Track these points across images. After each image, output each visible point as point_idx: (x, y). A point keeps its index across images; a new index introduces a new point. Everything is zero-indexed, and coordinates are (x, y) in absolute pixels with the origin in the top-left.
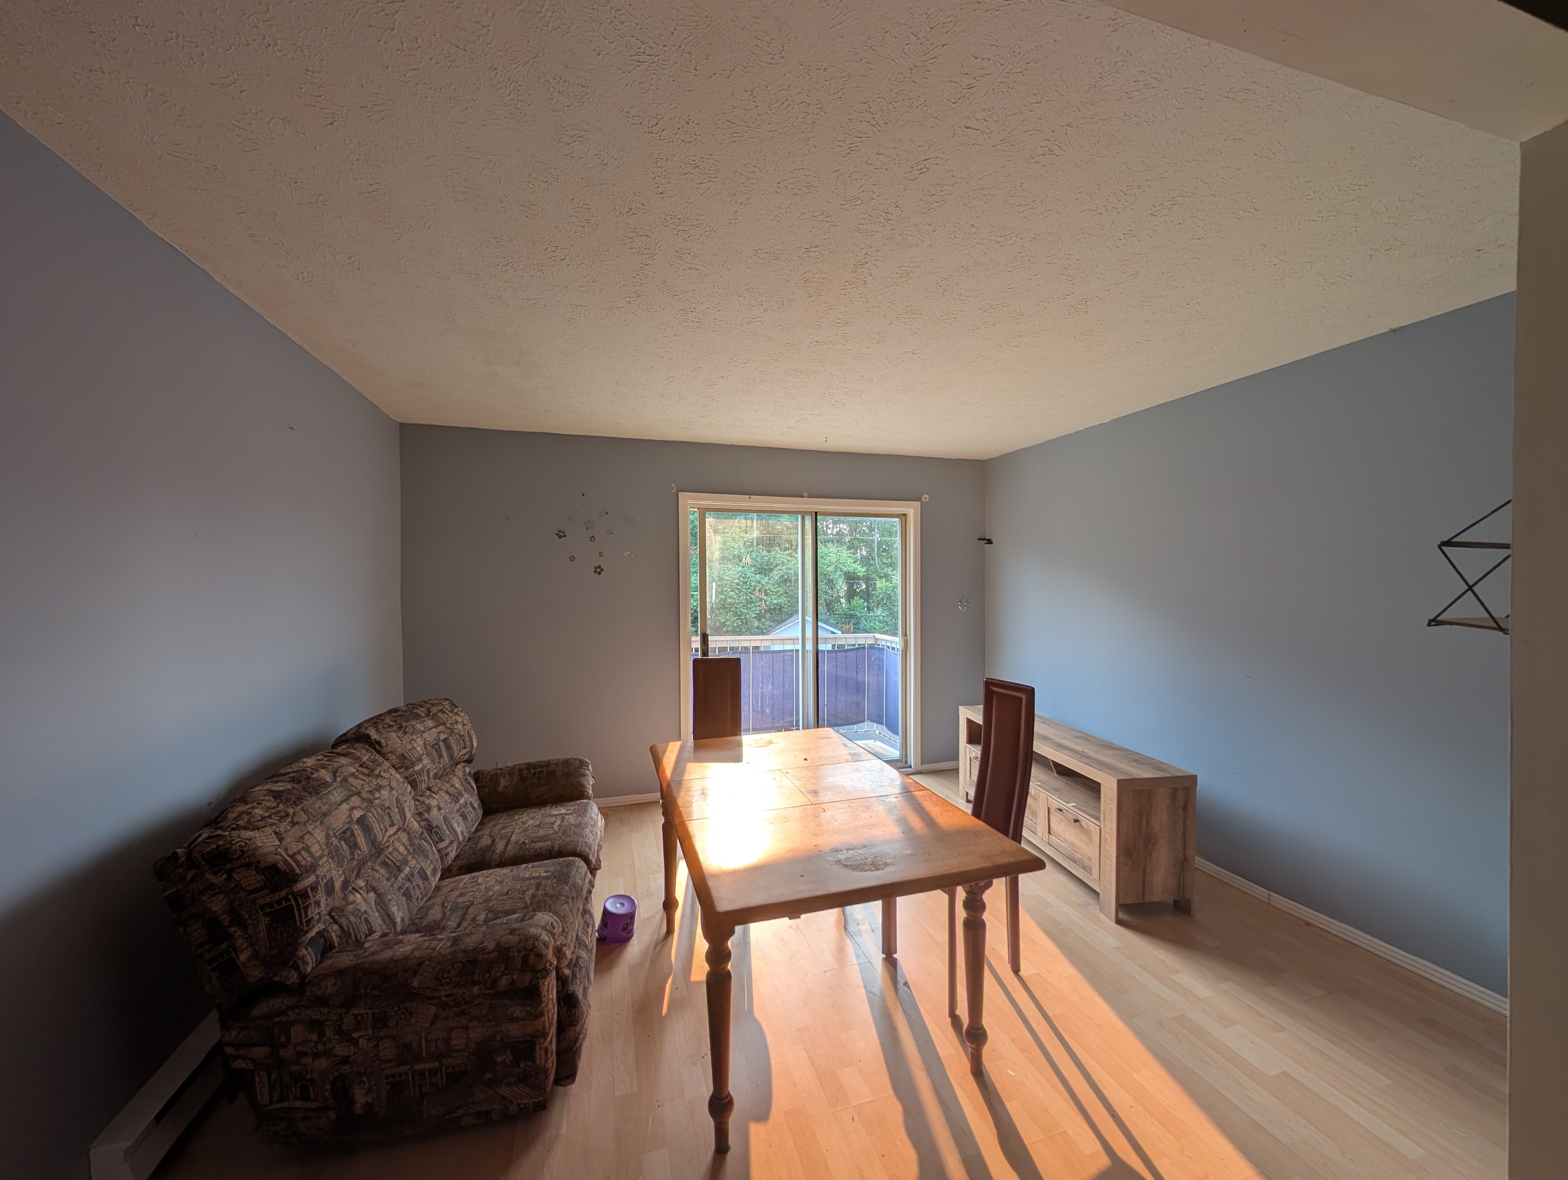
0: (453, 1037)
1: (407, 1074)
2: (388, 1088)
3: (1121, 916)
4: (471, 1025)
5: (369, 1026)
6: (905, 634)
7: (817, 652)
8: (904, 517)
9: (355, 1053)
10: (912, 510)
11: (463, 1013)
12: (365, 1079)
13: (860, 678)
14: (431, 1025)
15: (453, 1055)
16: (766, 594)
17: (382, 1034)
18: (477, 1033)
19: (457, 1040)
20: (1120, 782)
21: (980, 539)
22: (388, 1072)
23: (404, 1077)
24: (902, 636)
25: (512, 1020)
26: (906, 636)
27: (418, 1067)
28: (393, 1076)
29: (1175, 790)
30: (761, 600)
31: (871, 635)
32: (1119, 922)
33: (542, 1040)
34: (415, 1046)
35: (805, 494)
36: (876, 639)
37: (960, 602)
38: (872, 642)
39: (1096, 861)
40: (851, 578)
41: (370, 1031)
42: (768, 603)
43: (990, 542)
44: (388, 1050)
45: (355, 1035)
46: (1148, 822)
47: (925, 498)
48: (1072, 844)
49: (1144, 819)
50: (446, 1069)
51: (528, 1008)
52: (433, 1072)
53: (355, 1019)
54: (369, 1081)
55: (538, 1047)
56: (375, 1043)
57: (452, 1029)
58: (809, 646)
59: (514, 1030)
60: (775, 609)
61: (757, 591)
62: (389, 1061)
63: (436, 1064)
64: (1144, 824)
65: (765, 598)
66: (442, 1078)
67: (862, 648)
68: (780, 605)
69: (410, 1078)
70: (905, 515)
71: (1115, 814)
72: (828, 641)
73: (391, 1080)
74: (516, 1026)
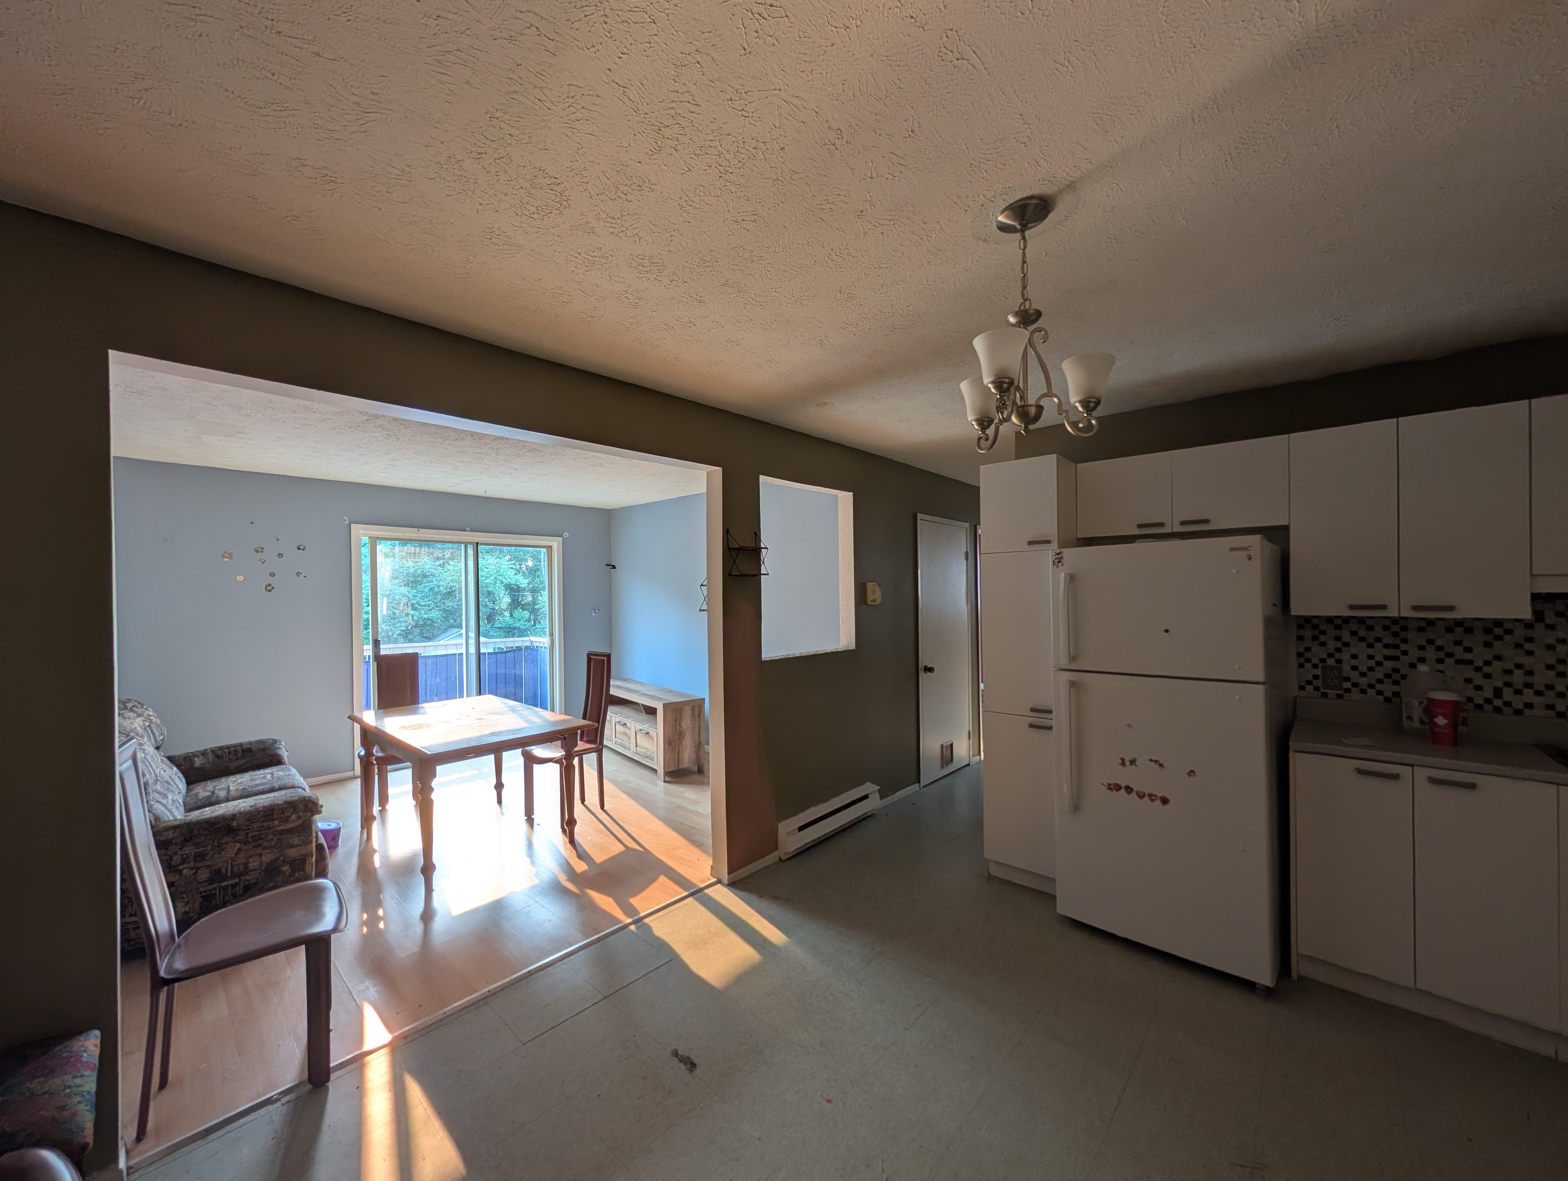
0: (250, 862)
1: (215, 889)
2: (201, 899)
3: (667, 779)
4: (264, 852)
5: (191, 860)
6: (552, 635)
7: (479, 655)
8: (549, 548)
9: (179, 879)
10: (556, 544)
11: (259, 846)
12: (185, 896)
13: (517, 672)
14: (236, 855)
15: (250, 873)
16: (414, 608)
17: (200, 865)
18: (267, 857)
19: (253, 864)
20: (664, 705)
21: (607, 565)
22: (202, 889)
23: (213, 892)
24: (550, 636)
25: (292, 846)
26: (553, 636)
27: (224, 884)
28: (205, 892)
29: (694, 707)
30: (407, 615)
31: (527, 638)
32: (665, 782)
33: (310, 858)
34: (223, 870)
35: (468, 529)
36: (532, 642)
37: (594, 610)
38: (528, 644)
39: (655, 753)
40: (514, 591)
41: (192, 864)
42: (415, 618)
43: (614, 567)
44: (204, 875)
45: (181, 867)
46: (680, 724)
47: (566, 535)
48: (646, 749)
49: (678, 724)
50: (243, 883)
51: (303, 838)
52: (234, 886)
53: (182, 857)
54: (188, 896)
55: (308, 862)
56: (195, 871)
57: (250, 857)
58: (472, 650)
59: (292, 853)
60: (424, 625)
61: (402, 605)
62: (204, 882)
63: (237, 880)
64: (678, 728)
65: (412, 612)
66: (240, 888)
67: (519, 649)
68: (432, 620)
69: (218, 891)
70: (551, 547)
71: (662, 723)
72: (488, 645)
73: (204, 894)
74: (294, 850)
